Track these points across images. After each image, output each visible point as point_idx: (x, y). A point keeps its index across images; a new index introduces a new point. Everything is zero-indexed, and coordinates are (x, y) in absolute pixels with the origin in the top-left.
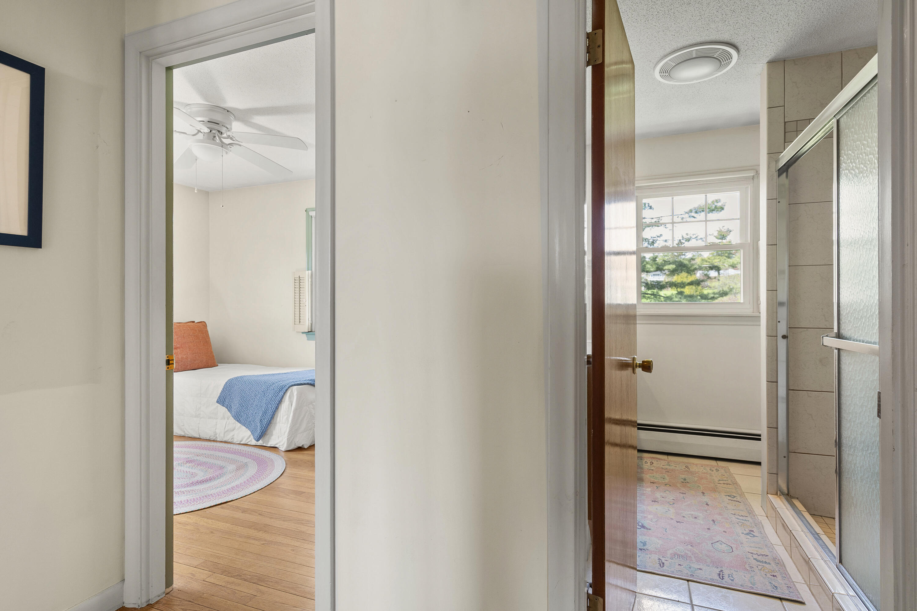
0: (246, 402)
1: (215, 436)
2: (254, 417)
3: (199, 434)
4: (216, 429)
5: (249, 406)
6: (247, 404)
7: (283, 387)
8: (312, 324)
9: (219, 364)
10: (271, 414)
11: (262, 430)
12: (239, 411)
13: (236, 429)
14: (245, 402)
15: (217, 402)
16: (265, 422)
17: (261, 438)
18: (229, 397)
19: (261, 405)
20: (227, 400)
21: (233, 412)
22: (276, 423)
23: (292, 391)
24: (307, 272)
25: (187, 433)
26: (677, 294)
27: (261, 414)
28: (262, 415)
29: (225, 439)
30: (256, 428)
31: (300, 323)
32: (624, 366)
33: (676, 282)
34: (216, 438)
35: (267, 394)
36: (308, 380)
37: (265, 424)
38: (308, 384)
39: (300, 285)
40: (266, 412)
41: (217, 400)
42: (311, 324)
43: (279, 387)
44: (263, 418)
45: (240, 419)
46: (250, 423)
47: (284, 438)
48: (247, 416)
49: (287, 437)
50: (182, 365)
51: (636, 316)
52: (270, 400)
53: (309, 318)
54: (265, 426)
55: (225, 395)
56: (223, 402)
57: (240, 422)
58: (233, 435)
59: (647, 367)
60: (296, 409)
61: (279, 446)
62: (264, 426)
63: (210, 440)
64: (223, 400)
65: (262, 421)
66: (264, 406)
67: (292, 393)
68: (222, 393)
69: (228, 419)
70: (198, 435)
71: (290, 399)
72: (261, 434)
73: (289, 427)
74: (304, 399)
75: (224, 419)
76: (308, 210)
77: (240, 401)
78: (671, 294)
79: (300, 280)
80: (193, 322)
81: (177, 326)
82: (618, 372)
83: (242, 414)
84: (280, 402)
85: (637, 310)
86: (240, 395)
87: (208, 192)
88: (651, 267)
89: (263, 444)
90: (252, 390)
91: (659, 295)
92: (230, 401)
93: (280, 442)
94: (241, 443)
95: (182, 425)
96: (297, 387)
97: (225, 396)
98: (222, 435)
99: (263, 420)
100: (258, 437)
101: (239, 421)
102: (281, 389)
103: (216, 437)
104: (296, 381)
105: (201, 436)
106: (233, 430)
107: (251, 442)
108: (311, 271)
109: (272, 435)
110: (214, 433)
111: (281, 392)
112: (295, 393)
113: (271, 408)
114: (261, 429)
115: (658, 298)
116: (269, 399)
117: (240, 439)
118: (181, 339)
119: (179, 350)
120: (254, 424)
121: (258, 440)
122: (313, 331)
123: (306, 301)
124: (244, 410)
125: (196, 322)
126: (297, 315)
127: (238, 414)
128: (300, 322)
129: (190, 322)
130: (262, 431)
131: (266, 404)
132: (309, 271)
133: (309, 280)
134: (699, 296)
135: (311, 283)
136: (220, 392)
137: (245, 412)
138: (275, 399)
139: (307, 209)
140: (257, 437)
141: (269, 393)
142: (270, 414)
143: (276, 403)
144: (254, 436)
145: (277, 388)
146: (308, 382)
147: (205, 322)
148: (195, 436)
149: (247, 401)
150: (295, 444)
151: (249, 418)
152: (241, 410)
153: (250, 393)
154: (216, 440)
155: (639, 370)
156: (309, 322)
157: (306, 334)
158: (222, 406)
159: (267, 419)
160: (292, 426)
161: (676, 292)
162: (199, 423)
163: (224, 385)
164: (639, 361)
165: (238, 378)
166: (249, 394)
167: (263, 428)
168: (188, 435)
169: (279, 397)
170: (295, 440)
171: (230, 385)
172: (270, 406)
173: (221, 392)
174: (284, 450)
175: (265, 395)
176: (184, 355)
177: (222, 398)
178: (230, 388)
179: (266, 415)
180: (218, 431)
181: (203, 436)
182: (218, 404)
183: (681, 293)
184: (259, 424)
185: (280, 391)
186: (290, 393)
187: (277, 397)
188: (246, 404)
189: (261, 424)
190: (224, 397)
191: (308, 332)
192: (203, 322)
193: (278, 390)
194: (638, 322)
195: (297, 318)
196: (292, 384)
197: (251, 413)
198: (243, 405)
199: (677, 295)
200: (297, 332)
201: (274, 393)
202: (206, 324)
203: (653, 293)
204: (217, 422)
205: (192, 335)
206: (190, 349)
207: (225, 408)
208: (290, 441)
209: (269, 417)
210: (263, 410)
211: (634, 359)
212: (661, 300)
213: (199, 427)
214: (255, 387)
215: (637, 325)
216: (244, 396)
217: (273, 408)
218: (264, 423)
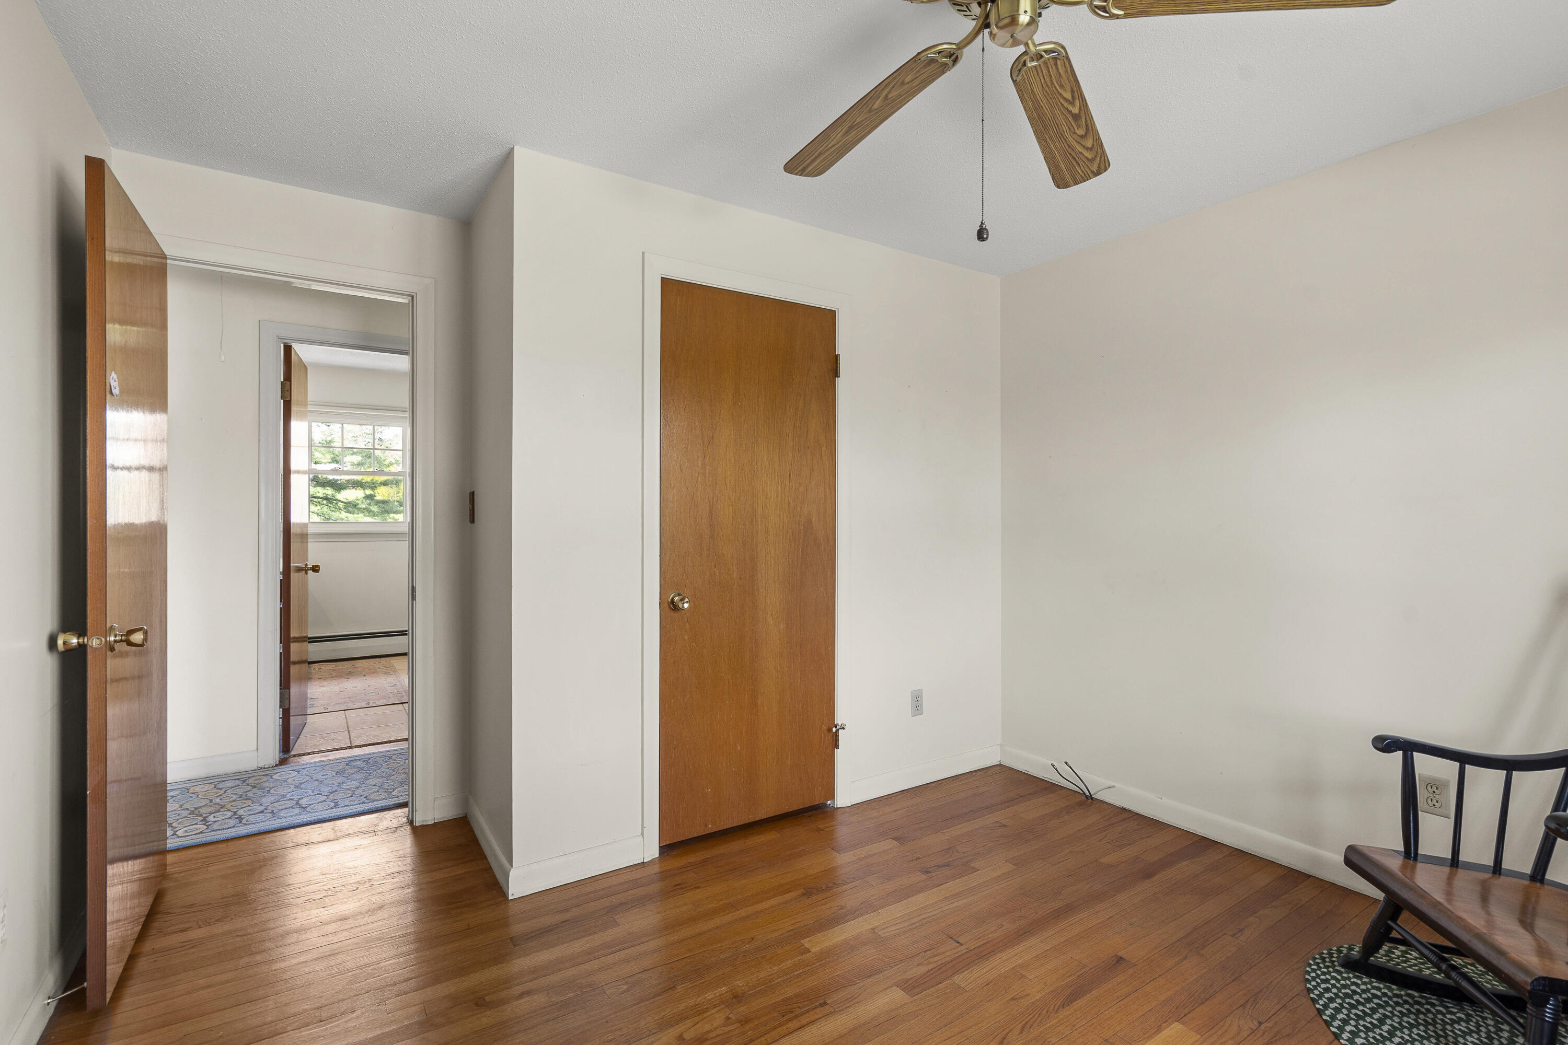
26: (364, 498)
32: (299, 570)
33: (363, 481)
51: (307, 535)
59: (315, 569)
78: (355, 498)
82: (297, 574)
85: (309, 529)
88: (322, 456)
91: (336, 500)
115: (334, 504)
134: (398, 502)
155: (310, 572)
161: (364, 496)
164: (310, 566)
183: (370, 497)
194: (309, 540)
199: (364, 501)
203: (326, 496)
211: (306, 565)
212: (339, 507)
215: (309, 544)
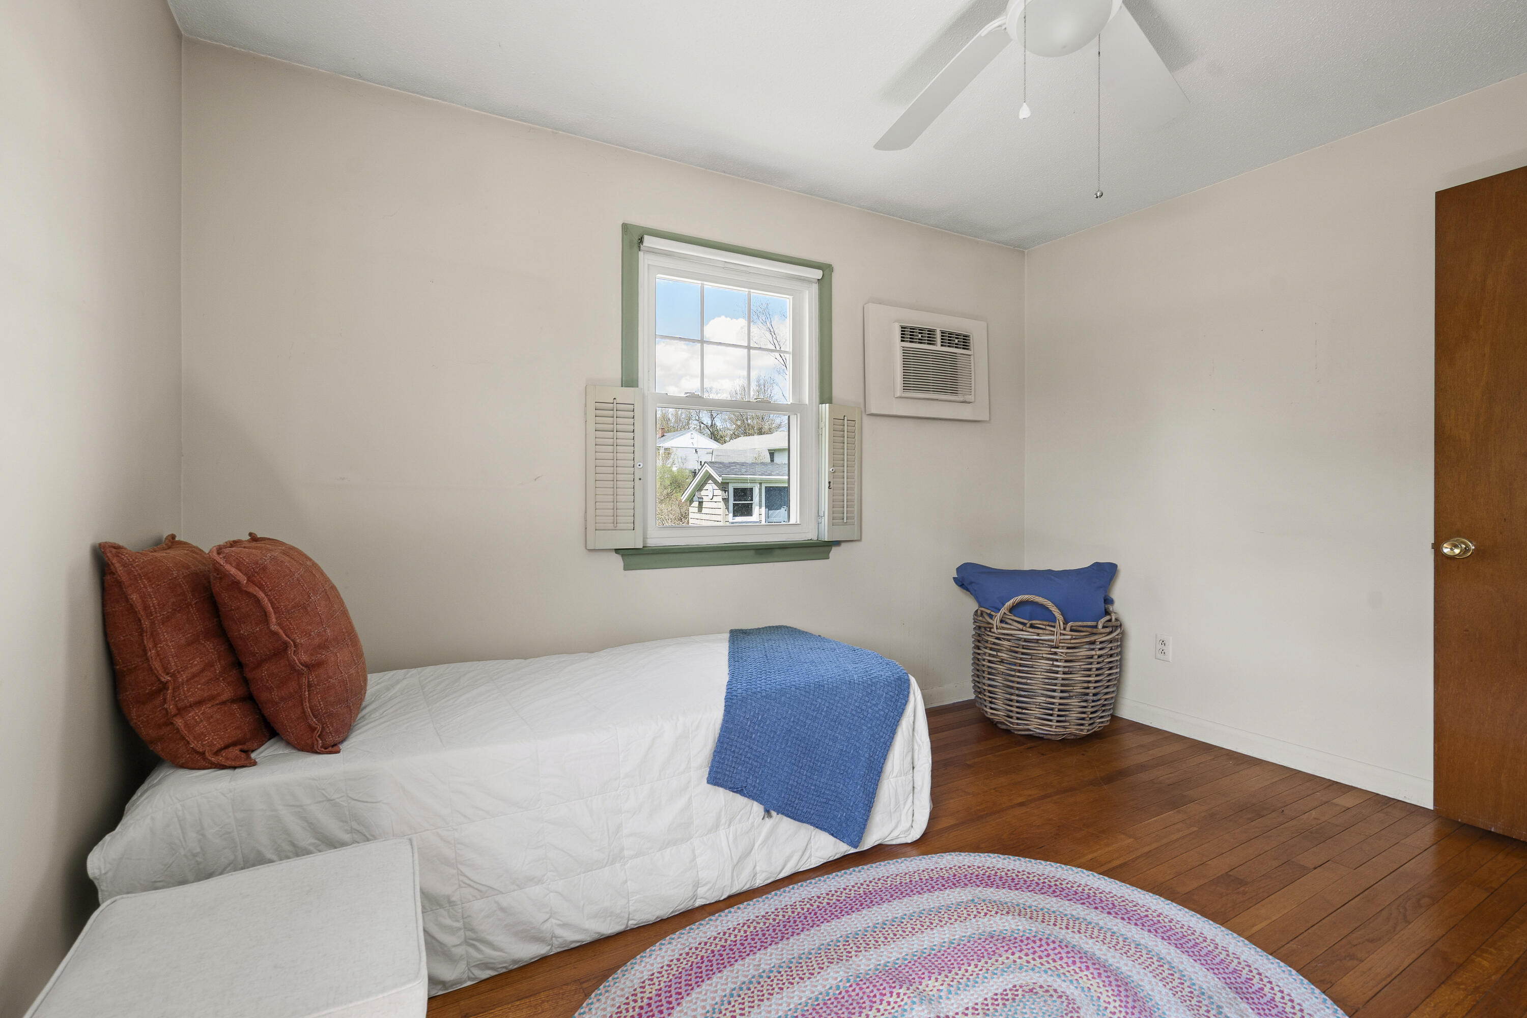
1: (694, 897)
4: (698, 873)
18: (748, 755)
20: (741, 766)
29: (733, 891)
34: (695, 901)
39: (616, 423)
55: (737, 751)
56: (732, 777)
64: (731, 769)
75: (717, 830)
79: (616, 409)
92: (755, 763)
95: (547, 916)
97: (736, 755)
105: (634, 922)
110: (694, 886)
126: (606, 505)
128: (616, 523)
154: (692, 908)
162: (627, 881)
174: (911, 841)
177: (728, 763)
178: (750, 726)
180: (707, 876)
190: (734, 760)
195: (606, 512)
204: (693, 851)
213: (628, 895)
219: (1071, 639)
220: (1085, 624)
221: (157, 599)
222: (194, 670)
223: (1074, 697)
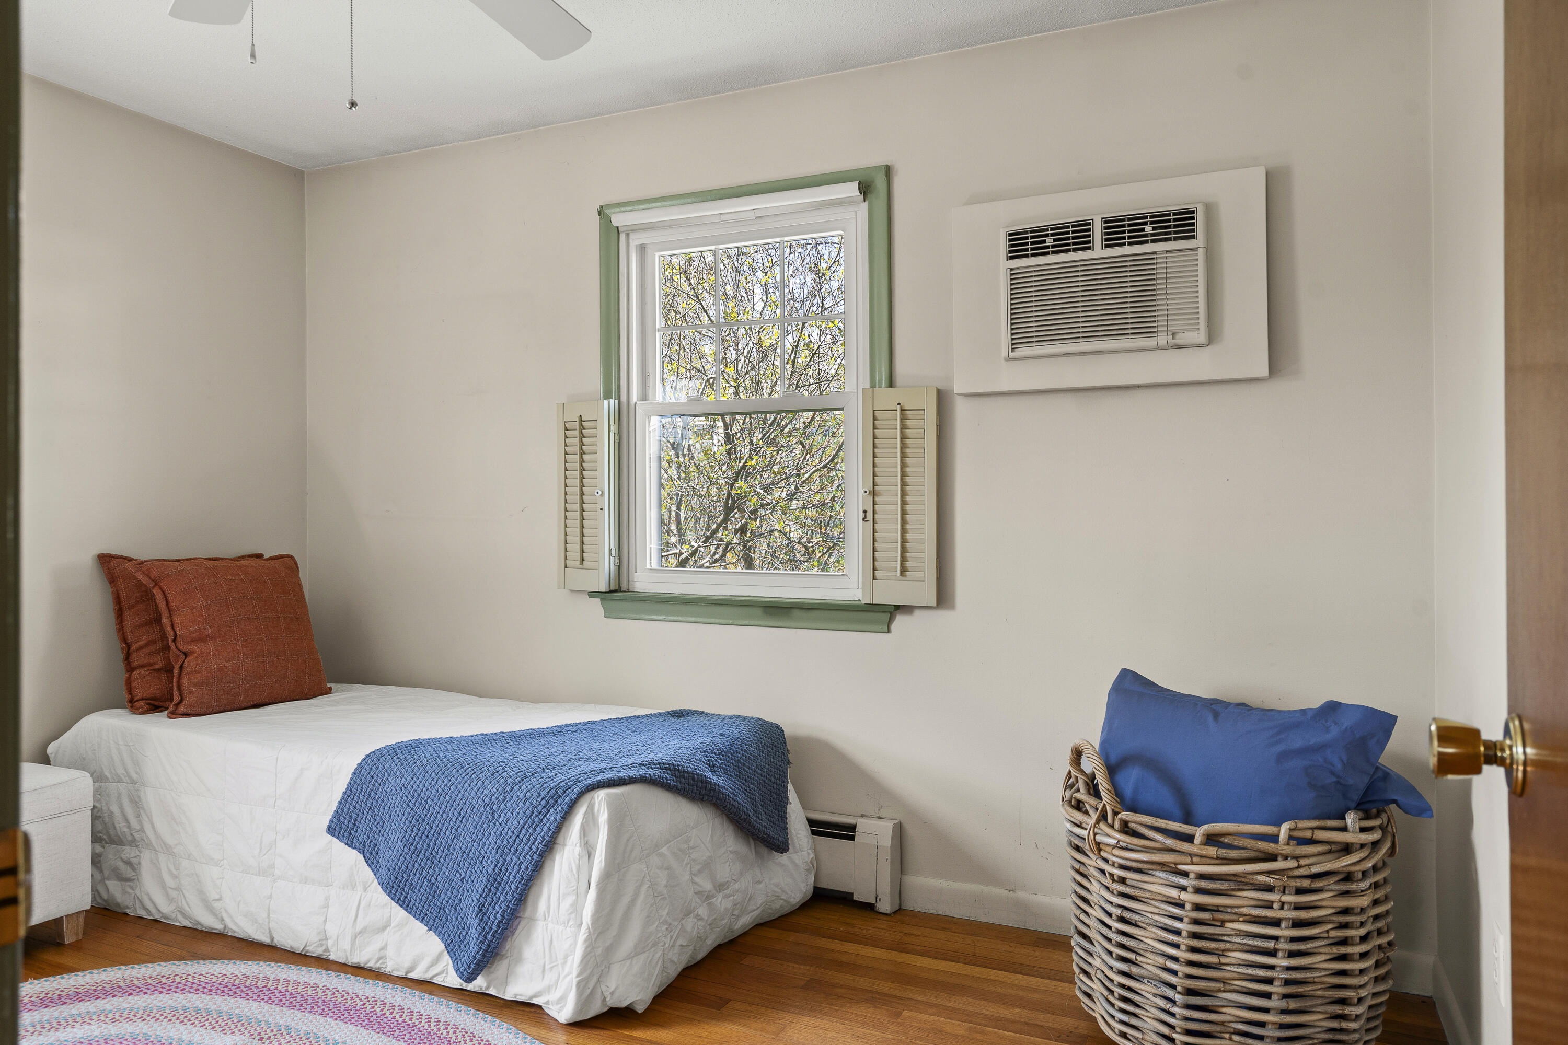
0: (427, 836)
1: (322, 945)
2: (455, 892)
3: (270, 931)
4: (325, 921)
5: (437, 853)
6: (431, 844)
7: (560, 791)
8: (619, 566)
9: (333, 686)
10: (517, 887)
11: (486, 943)
12: (404, 867)
13: (393, 924)
14: (424, 837)
15: (331, 830)
16: (496, 913)
17: (482, 971)
18: (369, 817)
19: (483, 852)
20: (362, 826)
21: (383, 871)
22: (533, 919)
23: (591, 808)
24: (606, 402)
25: (231, 926)
27: (482, 886)
28: (486, 889)
29: (355, 959)
30: (464, 933)
31: (582, 563)
34: (327, 950)
35: (503, 815)
36: (640, 765)
37: (496, 922)
38: (642, 780)
39: (582, 444)
40: (499, 879)
41: (328, 823)
42: (617, 567)
43: (545, 793)
44: (489, 899)
45: (406, 897)
46: (441, 912)
47: (566, 976)
48: (431, 889)
49: (577, 976)
50: (222, 692)
52: (514, 838)
53: (612, 546)
54: (494, 927)
55: (358, 807)
56: (351, 834)
57: (408, 906)
58: (383, 948)
60: (606, 876)
61: (547, 1003)
62: (491, 928)
63: (305, 955)
64: (351, 825)
65: (484, 910)
66: (493, 856)
67: (591, 816)
68: (346, 801)
69: (365, 889)
70: (268, 935)
71: (584, 836)
72: (484, 956)
73: (585, 941)
74: (630, 837)
75: (354, 887)
76: (607, 211)
77: (409, 831)
79: (582, 428)
80: (259, 556)
81: (206, 568)
83: (416, 879)
84: (549, 846)
86: (408, 810)
87: (302, 173)
89: (488, 988)
90: (447, 798)
92: (374, 828)
93: (548, 989)
94: (412, 975)
95: (217, 897)
96: (608, 795)
97: (357, 811)
98: (345, 945)
99: (490, 908)
100: (472, 966)
101: (403, 903)
102: (552, 801)
103: (323, 948)
104: (603, 770)
105: (275, 940)
106: (384, 928)
107: (444, 975)
108: (617, 401)
109: (519, 960)
110: (319, 933)
111: (552, 810)
112: (603, 817)
113: (516, 868)
114: (481, 938)
116: (510, 833)
117: (407, 965)
118: (218, 611)
119: (211, 645)
120: (457, 918)
121: (469, 980)
122: (624, 587)
123: (602, 495)
124: (423, 864)
125: (265, 557)
126: (574, 539)
127: (400, 878)
128: (583, 560)
129: (249, 556)
130: (484, 947)
131: (500, 851)
132: (612, 401)
133: (612, 428)
135: (617, 437)
136: (338, 796)
137: (424, 873)
138: (531, 835)
139: (602, 207)
140: (469, 967)
141: (509, 813)
142: (513, 886)
143: (534, 849)
144: (455, 960)
145: (540, 795)
146: (642, 771)
147: (292, 557)
148: (256, 937)
149: (430, 835)
150: (604, 999)
151: (440, 895)
152: (410, 866)
153: (443, 807)
154: (324, 957)
156: (612, 559)
157: (601, 600)
158: (347, 844)
159: (503, 906)
160: (594, 937)
162: (270, 897)
163: (354, 773)
165: (399, 751)
166: (437, 808)
167: (489, 937)
168: (235, 932)
169: (545, 829)
170: (604, 988)
171: (372, 773)
172: (515, 859)
173: (343, 798)
174: (564, 1022)
175: (496, 816)
176: (229, 660)
177: (347, 817)
178: (374, 786)
179: (500, 889)
180: (332, 930)
181: (285, 940)
182: (334, 838)
184: (473, 922)
185: (548, 807)
186: (585, 814)
187: (538, 829)
188: (429, 846)
189: (482, 920)
190: (354, 816)
191: (611, 592)
192: (288, 556)
193: (543, 802)
195: (574, 548)
196: (589, 781)
197: (448, 877)
198: (419, 846)
200: (572, 591)
201: (528, 812)
202: (296, 564)
204: (327, 898)
205: (252, 598)
206: (246, 641)
207: (355, 851)
208: (588, 991)
209: (509, 897)
210: (490, 871)
213: (269, 910)
214: (459, 786)
216: (423, 816)
217: (523, 867)
218: (492, 917)
219: (1114, 847)
220: (1160, 823)
221: (126, 592)
222: (140, 643)
223: (1146, 981)
